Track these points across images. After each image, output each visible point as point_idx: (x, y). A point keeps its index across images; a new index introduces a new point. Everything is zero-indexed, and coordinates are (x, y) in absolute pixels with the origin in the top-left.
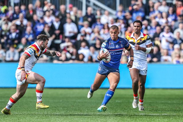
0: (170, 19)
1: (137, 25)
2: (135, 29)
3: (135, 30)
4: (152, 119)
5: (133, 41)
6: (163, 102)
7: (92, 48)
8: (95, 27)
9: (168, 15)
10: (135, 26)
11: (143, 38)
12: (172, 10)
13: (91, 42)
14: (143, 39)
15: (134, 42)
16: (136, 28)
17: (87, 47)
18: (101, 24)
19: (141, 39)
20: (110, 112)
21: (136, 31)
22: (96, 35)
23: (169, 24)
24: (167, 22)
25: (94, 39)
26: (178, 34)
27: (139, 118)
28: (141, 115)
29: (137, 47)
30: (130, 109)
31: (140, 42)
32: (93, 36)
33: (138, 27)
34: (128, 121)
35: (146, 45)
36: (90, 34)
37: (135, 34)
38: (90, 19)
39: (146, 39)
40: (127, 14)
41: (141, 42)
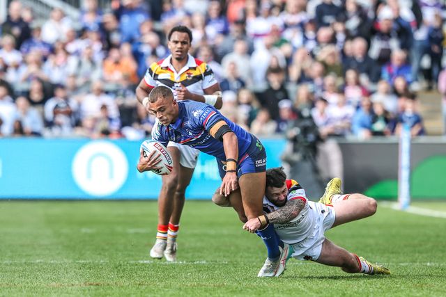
0: (212, 30)
1: (182, 40)
2: (176, 49)
3: (177, 51)
4: (171, 275)
5: (169, 78)
6: (196, 231)
7: (22, 101)
8: (28, 50)
9: (207, 21)
10: (176, 42)
11: (195, 68)
12: (218, 10)
13: (20, 86)
14: (195, 73)
15: (172, 79)
16: (179, 45)
17: (8, 98)
18: (44, 44)
19: (188, 72)
20: (67, 258)
21: (179, 53)
22: (32, 69)
23: (211, 43)
24: (205, 38)
25: (28, 79)
26: (232, 66)
27: (139, 272)
28: (143, 264)
29: (183, 93)
30: (117, 250)
31: (187, 80)
32: (24, 71)
33: (183, 43)
34: (113, 278)
35: (204, 88)
36: (17, 67)
37: (175, 61)
38: (16, 31)
39: (203, 72)
40: (108, 18)
41: (191, 78)
